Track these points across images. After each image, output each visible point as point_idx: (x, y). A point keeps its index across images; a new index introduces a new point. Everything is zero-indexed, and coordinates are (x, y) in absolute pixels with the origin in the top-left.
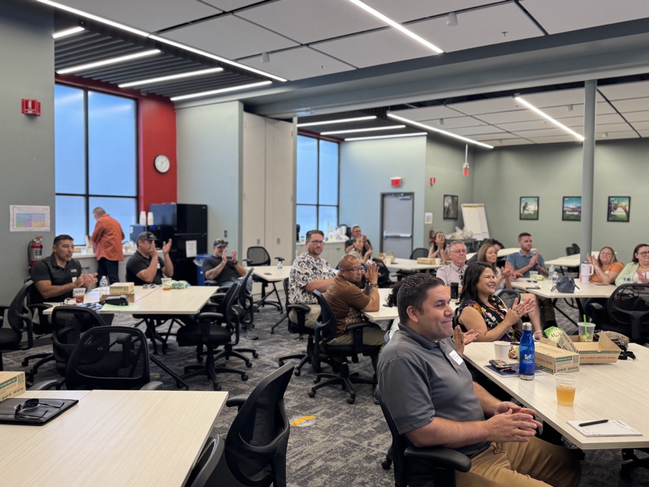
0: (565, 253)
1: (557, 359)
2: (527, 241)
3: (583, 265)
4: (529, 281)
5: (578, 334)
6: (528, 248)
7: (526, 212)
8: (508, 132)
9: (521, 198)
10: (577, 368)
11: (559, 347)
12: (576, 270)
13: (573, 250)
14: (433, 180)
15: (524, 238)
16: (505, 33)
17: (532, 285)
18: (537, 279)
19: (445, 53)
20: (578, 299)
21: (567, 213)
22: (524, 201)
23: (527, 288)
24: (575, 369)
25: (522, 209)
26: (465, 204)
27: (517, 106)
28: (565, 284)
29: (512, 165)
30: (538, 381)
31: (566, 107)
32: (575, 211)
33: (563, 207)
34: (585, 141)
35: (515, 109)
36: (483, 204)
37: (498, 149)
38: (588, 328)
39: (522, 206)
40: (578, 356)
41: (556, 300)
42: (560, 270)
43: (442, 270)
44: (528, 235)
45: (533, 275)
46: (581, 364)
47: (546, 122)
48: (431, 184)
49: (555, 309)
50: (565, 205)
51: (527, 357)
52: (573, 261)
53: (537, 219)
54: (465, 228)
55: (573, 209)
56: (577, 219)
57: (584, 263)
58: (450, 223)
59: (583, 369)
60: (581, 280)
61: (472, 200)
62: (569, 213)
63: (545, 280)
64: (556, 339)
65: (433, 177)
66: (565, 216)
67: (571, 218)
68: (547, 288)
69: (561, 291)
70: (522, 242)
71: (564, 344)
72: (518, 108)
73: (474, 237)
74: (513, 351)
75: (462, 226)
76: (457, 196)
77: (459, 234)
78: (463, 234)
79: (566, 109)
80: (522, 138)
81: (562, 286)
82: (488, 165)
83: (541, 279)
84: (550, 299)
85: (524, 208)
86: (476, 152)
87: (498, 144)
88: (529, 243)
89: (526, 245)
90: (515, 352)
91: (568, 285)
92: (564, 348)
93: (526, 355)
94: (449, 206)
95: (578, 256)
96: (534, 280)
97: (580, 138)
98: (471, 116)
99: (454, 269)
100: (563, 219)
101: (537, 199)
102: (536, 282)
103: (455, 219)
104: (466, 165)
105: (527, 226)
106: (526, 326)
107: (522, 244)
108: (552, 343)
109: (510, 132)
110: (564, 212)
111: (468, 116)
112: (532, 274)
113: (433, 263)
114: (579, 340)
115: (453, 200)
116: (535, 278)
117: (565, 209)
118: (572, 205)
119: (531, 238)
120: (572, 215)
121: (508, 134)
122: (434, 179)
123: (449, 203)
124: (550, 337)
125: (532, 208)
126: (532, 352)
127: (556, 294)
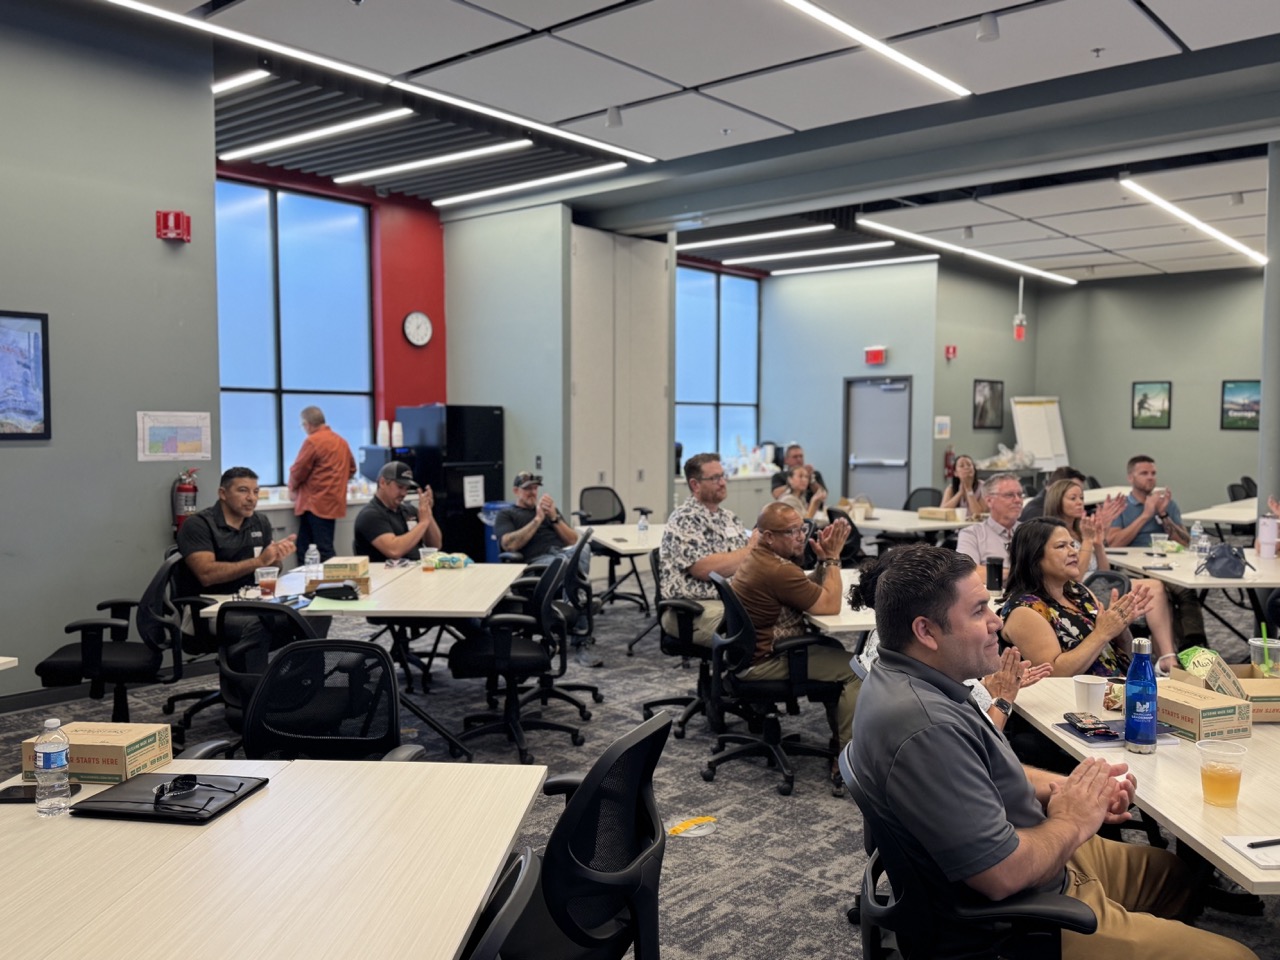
0: (1226, 494)
1: (1203, 711)
2: (1145, 473)
3: (1262, 521)
4: (1151, 554)
5: (1250, 663)
6: (1148, 488)
7: (1145, 413)
8: (1106, 251)
9: (1134, 384)
10: (1245, 730)
11: (1208, 687)
12: (1249, 530)
13: (1244, 490)
14: (951, 350)
15: (1141, 466)
16: (1097, 50)
17: (1156, 562)
18: (1166, 549)
19: (973, 96)
20: (1251, 591)
21: (1231, 414)
22: (1140, 391)
23: (1145, 569)
24: (1241, 733)
25: (1136, 407)
26: (1017, 399)
27: (1125, 199)
28: (1225, 560)
29: (1115, 318)
30: (1162, 755)
31: (1229, 197)
32: (1247, 411)
33: (1223, 402)
34: (1269, 264)
35: (1122, 203)
36: (1056, 398)
37: (1086, 286)
38: (1270, 649)
39: (1138, 399)
40: (1248, 706)
41: (1205, 592)
42: (1215, 531)
43: (968, 532)
44: (1149, 460)
45: (1159, 541)
46: (1254, 723)
47: (1186, 228)
48: (948, 359)
49: (1203, 610)
50: (1227, 398)
51: (1141, 708)
52: (1243, 512)
53: (1168, 427)
54: (1018, 447)
55: (1243, 405)
56: (1252, 426)
57: (1264, 516)
58: (988, 437)
59: (1258, 733)
60: (1259, 552)
61: (1032, 389)
62: (1236, 414)
63: (1183, 551)
64: (1202, 673)
65: (952, 344)
66: (1226, 421)
67: (1240, 423)
68: (1187, 569)
69: (1215, 574)
70: (1136, 474)
71: (1219, 682)
72: (1127, 202)
73: (1037, 465)
74: (1113, 694)
75: (1011, 443)
76: (1002, 383)
77: (1005, 459)
78: (1014, 459)
79: (1229, 200)
80: (1136, 262)
81: (1219, 565)
82: (1065, 319)
83: (1174, 549)
84: (1193, 591)
85: (1141, 405)
86: (1040, 293)
87: (1087, 275)
88: (1149, 476)
89: (1143, 480)
90: (1116, 697)
91: (1230, 561)
92: (1220, 689)
93: (1138, 704)
94: (985, 402)
95: (1253, 502)
96: (1161, 552)
97: (1259, 259)
98: (1029, 220)
99: (995, 531)
100: (1223, 427)
101: (1167, 386)
102: (1163, 556)
103: (998, 428)
104: (1019, 318)
105: (1147, 442)
106: (1139, 646)
107: (1135, 478)
108: (1195, 680)
109: (1110, 252)
110: (1224, 412)
111: (1022, 219)
112: (1156, 539)
113: (952, 517)
114: (1252, 675)
115: (992, 389)
116: (1162, 547)
117: (1226, 406)
118: (1242, 399)
119: (1155, 466)
120: (1242, 419)
121: (1107, 255)
122: (954, 349)
123: (985, 397)
124: (1190, 667)
125: (1157, 404)
126: (1152, 698)
127: (1205, 580)
